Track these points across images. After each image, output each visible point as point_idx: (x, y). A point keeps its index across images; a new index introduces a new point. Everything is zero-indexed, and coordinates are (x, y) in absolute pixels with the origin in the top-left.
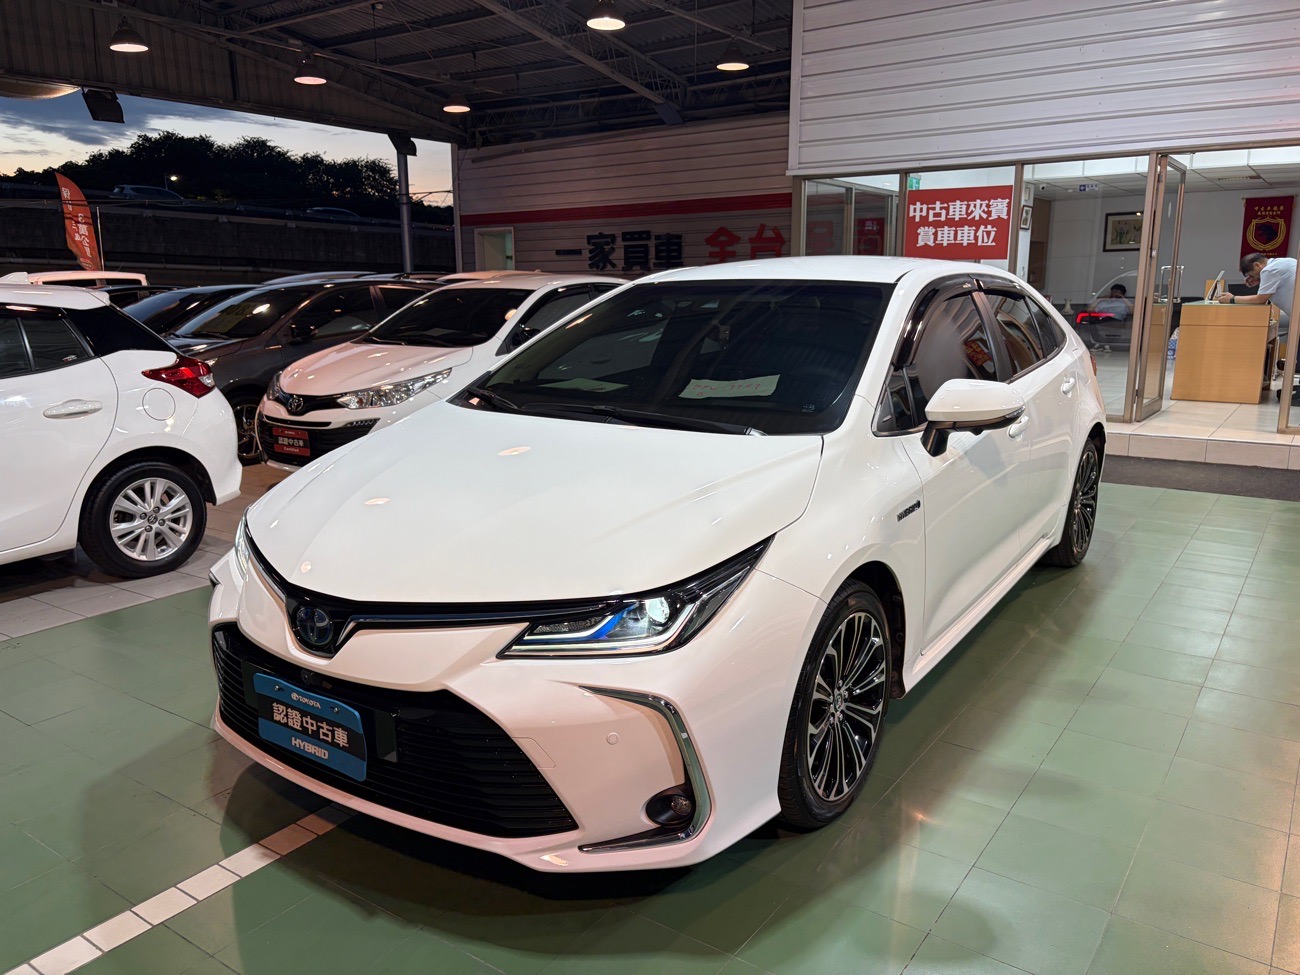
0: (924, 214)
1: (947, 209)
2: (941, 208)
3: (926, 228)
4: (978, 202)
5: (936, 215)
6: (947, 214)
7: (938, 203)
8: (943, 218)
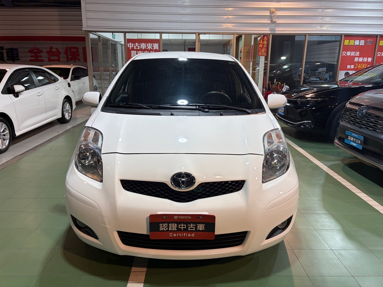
0: (133, 46)
1: (140, 45)
2: (138, 45)
3: (134, 51)
4: (149, 44)
5: (136, 47)
6: (140, 47)
7: (137, 43)
8: (139, 48)
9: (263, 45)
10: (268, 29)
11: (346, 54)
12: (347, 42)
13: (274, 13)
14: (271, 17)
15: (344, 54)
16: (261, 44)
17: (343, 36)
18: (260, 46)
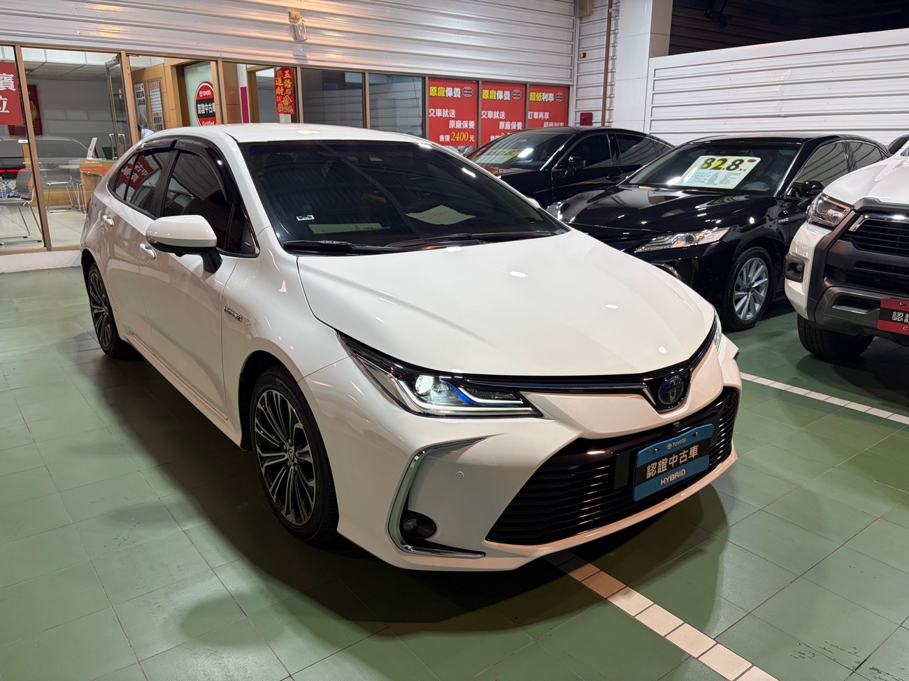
9: (285, 89)
10: (291, 55)
11: (435, 114)
12: (433, 91)
13: (299, 19)
14: (294, 29)
15: (431, 112)
16: (280, 87)
17: (427, 79)
18: (278, 92)
